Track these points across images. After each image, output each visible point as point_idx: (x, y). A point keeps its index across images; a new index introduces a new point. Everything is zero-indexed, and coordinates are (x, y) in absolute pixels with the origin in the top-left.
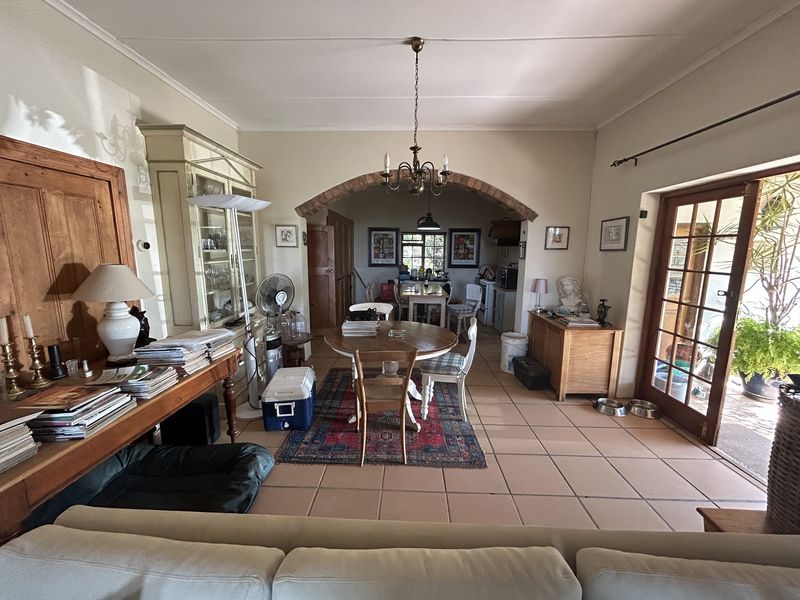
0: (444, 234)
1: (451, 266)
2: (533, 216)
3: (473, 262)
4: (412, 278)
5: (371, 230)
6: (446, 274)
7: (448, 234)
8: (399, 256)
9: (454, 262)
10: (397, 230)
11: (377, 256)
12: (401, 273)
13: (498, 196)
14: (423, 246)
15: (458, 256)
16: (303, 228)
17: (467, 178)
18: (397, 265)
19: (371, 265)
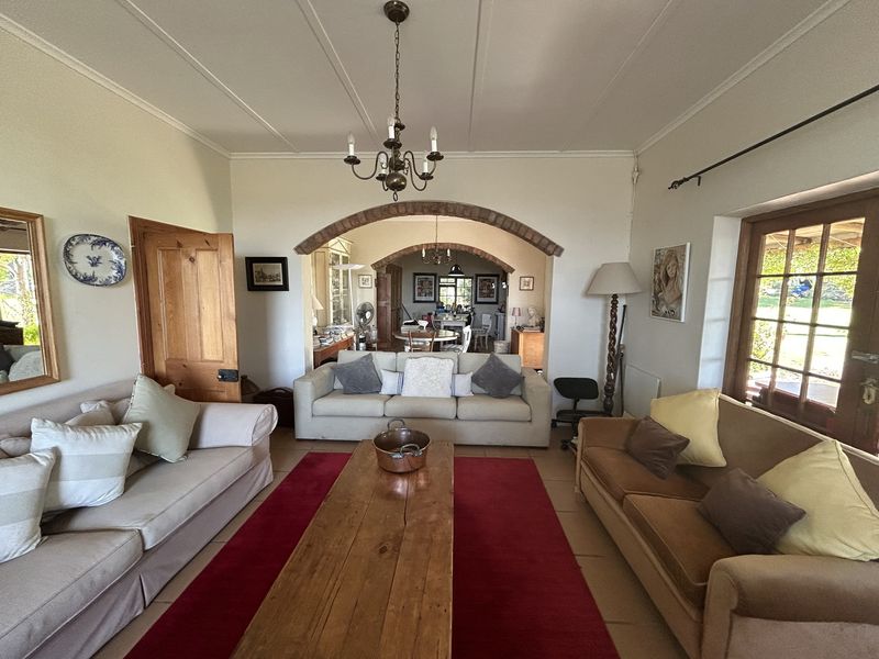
0: (472, 278)
1: (476, 302)
2: (512, 270)
3: (494, 300)
4: (446, 311)
5: (416, 274)
6: (472, 309)
7: (475, 278)
8: (437, 294)
9: (479, 300)
10: (435, 275)
11: (420, 295)
12: (438, 307)
13: (491, 259)
14: (455, 287)
15: (482, 295)
16: (375, 277)
17: (472, 248)
18: (434, 301)
19: (415, 302)
